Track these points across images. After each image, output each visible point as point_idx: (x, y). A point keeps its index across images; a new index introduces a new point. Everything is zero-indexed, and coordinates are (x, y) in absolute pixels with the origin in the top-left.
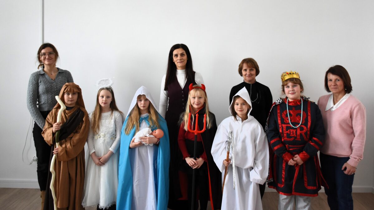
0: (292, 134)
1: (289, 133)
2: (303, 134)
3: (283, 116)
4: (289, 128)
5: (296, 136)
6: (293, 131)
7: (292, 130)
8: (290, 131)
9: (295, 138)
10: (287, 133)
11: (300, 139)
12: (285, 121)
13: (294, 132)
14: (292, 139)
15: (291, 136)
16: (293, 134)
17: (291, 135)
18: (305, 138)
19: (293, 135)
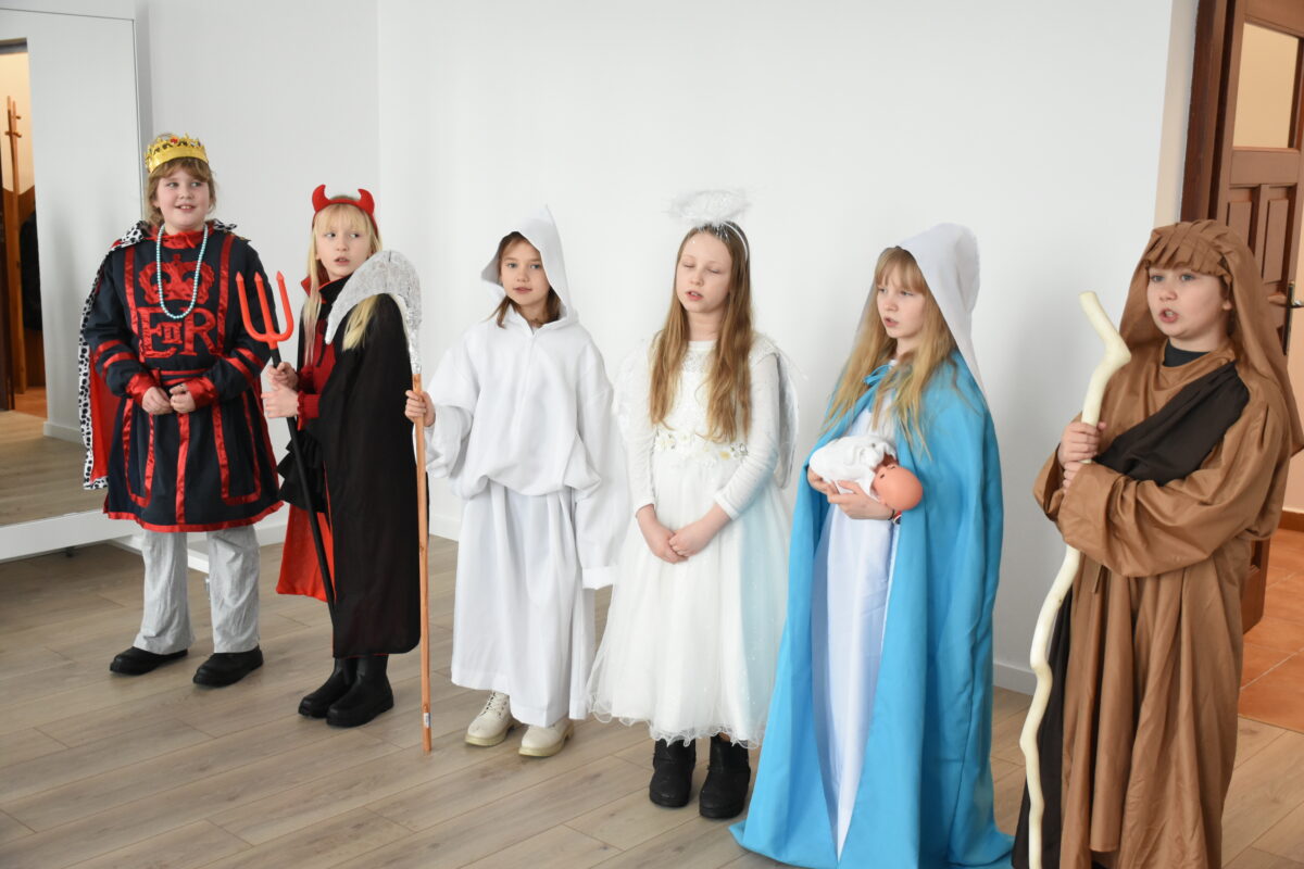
0: (168, 336)
1: (160, 334)
2: (205, 336)
3: (144, 282)
4: (157, 318)
5: (180, 342)
6: (172, 329)
7: (168, 326)
8: (163, 328)
9: (180, 347)
10: (154, 336)
11: (195, 351)
12: (149, 296)
13: (176, 332)
14: (170, 352)
15: (166, 344)
16: (172, 337)
17: (166, 342)
18: (210, 348)
19: (171, 341)
